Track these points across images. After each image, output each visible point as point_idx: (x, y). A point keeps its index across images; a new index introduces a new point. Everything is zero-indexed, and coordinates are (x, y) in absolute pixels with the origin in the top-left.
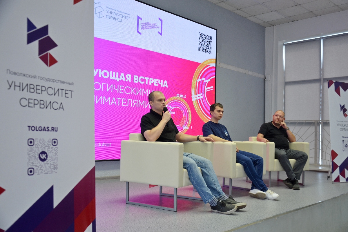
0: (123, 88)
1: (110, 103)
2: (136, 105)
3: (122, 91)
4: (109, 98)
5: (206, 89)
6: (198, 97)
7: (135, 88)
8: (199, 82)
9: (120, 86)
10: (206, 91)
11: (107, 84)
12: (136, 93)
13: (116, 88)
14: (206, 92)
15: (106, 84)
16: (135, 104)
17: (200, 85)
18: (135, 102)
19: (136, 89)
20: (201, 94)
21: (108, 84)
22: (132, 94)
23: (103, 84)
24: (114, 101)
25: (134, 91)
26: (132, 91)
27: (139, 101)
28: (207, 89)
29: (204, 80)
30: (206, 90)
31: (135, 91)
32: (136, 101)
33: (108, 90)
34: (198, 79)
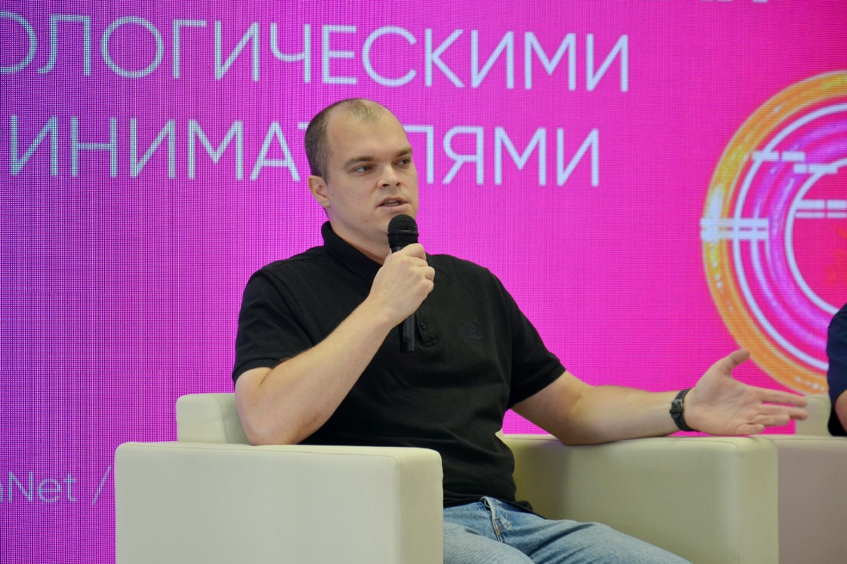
0: (354, 43)
1: (248, 168)
2: (469, 168)
3: (338, 67)
4: (237, 128)
5: (798, 203)
6: (742, 229)
7: (456, 34)
8: (766, 166)
9: (327, 30)
10: (800, 215)
11: (211, 27)
12: (465, 75)
13: (291, 42)
14: (797, 222)
15: (203, 23)
16: (460, 160)
17: (768, 182)
18: (465, 145)
19: (464, 41)
20: (765, 223)
21: (218, 26)
22: (429, 82)
23: (177, 24)
24: (275, 152)
25: (442, 57)
26: (432, 57)
27: (500, 134)
28: (803, 207)
29: (799, 162)
30: (799, 211)
31: (457, 58)
32: (473, 137)
33: (220, 72)
34: (761, 147)
